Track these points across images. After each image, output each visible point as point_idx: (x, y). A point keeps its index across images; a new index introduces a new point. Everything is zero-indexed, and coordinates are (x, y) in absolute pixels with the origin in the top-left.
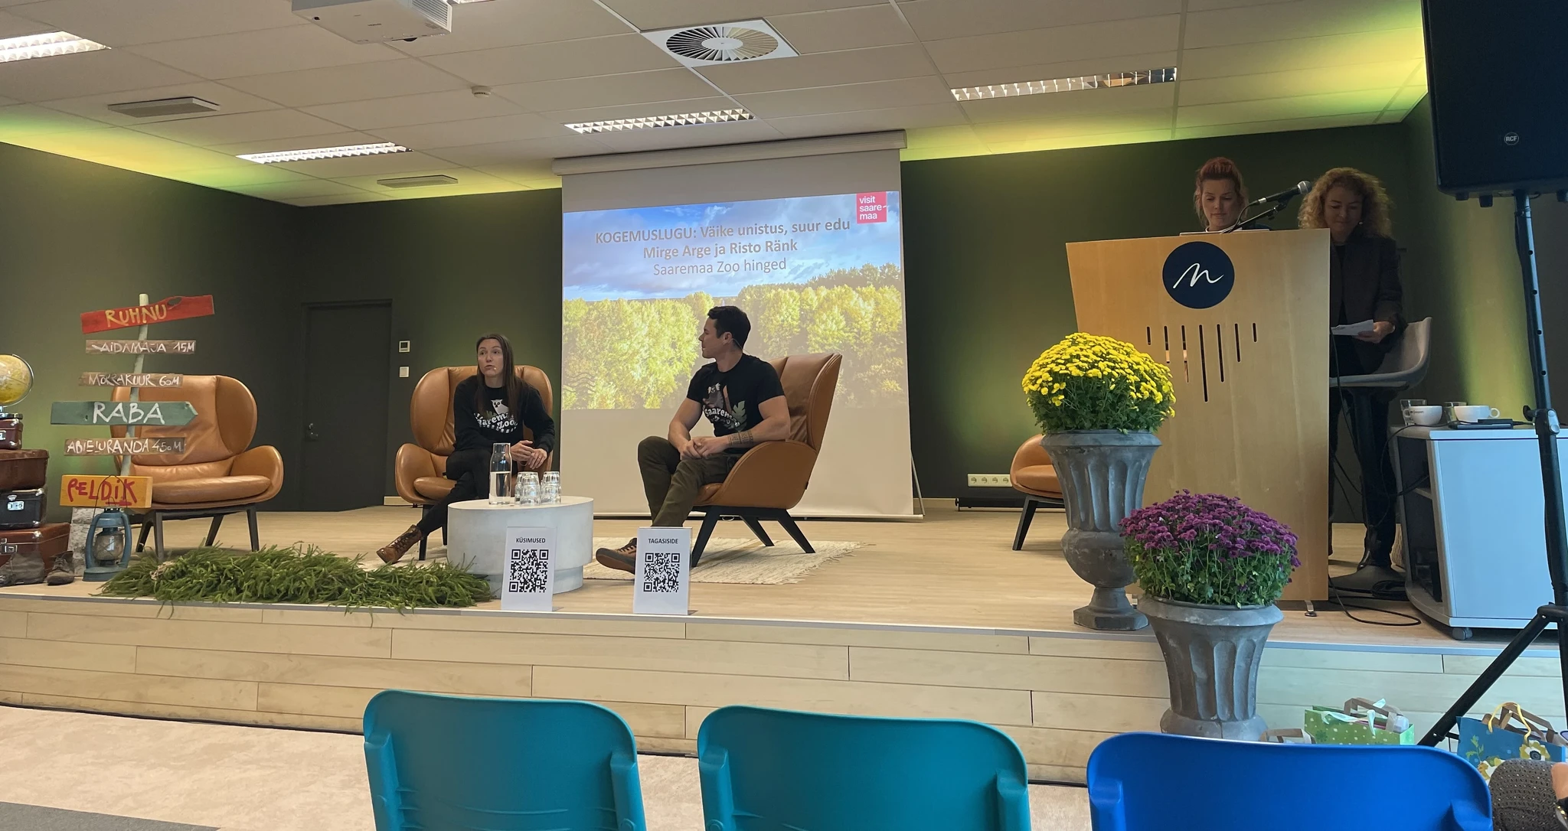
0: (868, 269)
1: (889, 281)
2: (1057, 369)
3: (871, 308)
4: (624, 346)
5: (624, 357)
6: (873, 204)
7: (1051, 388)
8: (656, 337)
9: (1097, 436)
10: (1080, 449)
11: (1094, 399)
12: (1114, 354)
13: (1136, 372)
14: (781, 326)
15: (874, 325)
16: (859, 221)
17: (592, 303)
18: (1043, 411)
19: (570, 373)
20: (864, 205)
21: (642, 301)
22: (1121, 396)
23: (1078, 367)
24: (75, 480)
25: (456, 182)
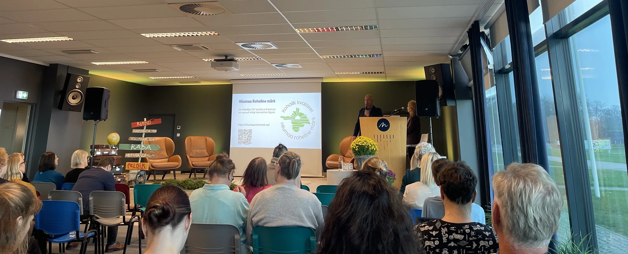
2: (357, 143)
7: (356, 147)
9: (363, 156)
10: (361, 159)
11: (363, 149)
12: (367, 141)
13: (371, 144)
18: (354, 151)
22: (368, 149)
23: (361, 143)
24: (130, 163)
25: (200, 83)
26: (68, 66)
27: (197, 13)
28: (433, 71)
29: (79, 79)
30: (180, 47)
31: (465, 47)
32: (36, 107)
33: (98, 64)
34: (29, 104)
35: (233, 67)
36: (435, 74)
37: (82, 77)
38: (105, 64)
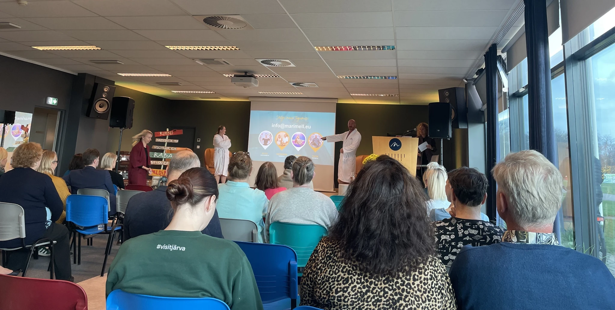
25: (220, 98)
26: (95, 76)
27: (220, 26)
28: (447, 94)
29: (105, 88)
30: (202, 61)
31: (480, 72)
32: (65, 113)
33: (123, 75)
34: (59, 110)
35: (252, 83)
36: (449, 97)
37: (108, 87)
38: (131, 75)
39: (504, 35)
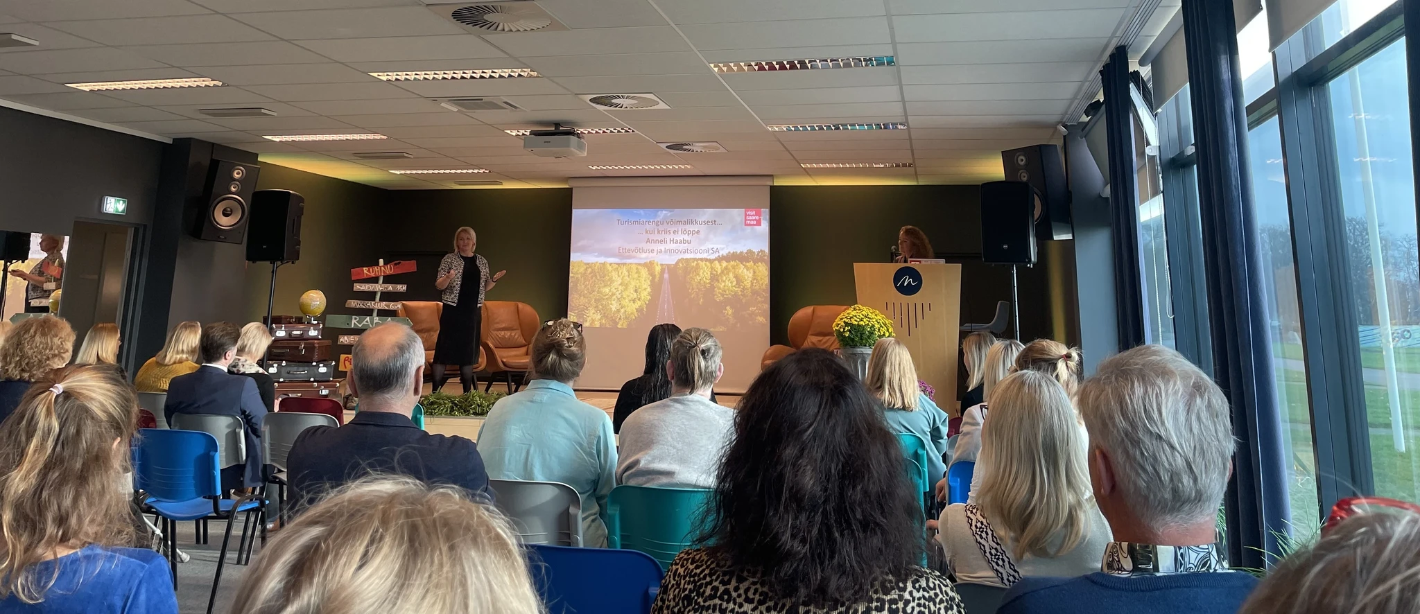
0: (750, 252)
1: (761, 260)
2: (847, 321)
3: (751, 275)
4: (607, 290)
5: (607, 297)
6: (753, 215)
7: (844, 329)
8: (625, 285)
9: (861, 350)
10: (855, 355)
11: (861, 334)
12: (870, 315)
13: (878, 323)
14: (700, 283)
15: (752, 284)
16: (746, 225)
17: (588, 264)
18: (841, 337)
19: (573, 305)
20: (749, 215)
21: (618, 264)
22: (872, 333)
23: (856, 320)
25: (501, 184)
26: (214, 144)
27: (490, 25)
28: (1022, 160)
29: (236, 171)
30: (454, 103)
31: (1093, 108)
32: (145, 230)
33: (277, 139)
34: (130, 224)
35: (572, 149)
36: (1026, 166)
37: (243, 169)
38: (294, 139)
39: (1143, 25)
